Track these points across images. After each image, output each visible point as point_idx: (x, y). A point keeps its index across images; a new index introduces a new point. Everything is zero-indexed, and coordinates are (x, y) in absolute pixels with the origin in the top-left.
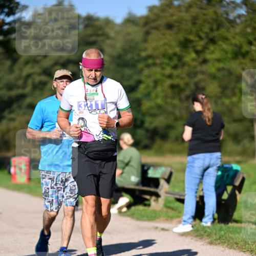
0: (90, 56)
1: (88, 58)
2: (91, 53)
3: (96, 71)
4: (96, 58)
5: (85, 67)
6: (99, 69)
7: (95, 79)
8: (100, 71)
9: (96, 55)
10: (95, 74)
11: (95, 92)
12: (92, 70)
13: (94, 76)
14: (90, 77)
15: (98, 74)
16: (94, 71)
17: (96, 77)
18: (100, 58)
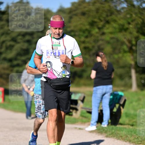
0: (55, 19)
1: (54, 20)
2: (56, 18)
3: (59, 29)
4: (59, 21)
5: (52, 27)
8: (62, 29)
9: (59, 18)
10: (59, 31)
12: (57, 29)
13: (58, 33)
14: (56, 33)
15: (61, 31)
16: (58, 29)
18: (62, 21)
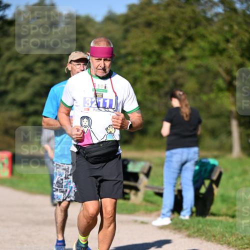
1: (97, 46)
2: (100, 41)
3: (105, 60)
5: (93, 56)
6: (108, 59)
7: (104, 69)
8: (109, 60)
9: (105, 43)
10: (104, 64)
11: (104, 88)
12: (101, 60)
13: (103, 66)
14: (99, 67)
15: (108, 63)
16: (103, 60)
17: (105, 67)
18: (110, 47)
